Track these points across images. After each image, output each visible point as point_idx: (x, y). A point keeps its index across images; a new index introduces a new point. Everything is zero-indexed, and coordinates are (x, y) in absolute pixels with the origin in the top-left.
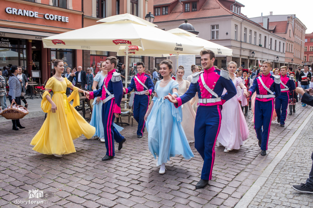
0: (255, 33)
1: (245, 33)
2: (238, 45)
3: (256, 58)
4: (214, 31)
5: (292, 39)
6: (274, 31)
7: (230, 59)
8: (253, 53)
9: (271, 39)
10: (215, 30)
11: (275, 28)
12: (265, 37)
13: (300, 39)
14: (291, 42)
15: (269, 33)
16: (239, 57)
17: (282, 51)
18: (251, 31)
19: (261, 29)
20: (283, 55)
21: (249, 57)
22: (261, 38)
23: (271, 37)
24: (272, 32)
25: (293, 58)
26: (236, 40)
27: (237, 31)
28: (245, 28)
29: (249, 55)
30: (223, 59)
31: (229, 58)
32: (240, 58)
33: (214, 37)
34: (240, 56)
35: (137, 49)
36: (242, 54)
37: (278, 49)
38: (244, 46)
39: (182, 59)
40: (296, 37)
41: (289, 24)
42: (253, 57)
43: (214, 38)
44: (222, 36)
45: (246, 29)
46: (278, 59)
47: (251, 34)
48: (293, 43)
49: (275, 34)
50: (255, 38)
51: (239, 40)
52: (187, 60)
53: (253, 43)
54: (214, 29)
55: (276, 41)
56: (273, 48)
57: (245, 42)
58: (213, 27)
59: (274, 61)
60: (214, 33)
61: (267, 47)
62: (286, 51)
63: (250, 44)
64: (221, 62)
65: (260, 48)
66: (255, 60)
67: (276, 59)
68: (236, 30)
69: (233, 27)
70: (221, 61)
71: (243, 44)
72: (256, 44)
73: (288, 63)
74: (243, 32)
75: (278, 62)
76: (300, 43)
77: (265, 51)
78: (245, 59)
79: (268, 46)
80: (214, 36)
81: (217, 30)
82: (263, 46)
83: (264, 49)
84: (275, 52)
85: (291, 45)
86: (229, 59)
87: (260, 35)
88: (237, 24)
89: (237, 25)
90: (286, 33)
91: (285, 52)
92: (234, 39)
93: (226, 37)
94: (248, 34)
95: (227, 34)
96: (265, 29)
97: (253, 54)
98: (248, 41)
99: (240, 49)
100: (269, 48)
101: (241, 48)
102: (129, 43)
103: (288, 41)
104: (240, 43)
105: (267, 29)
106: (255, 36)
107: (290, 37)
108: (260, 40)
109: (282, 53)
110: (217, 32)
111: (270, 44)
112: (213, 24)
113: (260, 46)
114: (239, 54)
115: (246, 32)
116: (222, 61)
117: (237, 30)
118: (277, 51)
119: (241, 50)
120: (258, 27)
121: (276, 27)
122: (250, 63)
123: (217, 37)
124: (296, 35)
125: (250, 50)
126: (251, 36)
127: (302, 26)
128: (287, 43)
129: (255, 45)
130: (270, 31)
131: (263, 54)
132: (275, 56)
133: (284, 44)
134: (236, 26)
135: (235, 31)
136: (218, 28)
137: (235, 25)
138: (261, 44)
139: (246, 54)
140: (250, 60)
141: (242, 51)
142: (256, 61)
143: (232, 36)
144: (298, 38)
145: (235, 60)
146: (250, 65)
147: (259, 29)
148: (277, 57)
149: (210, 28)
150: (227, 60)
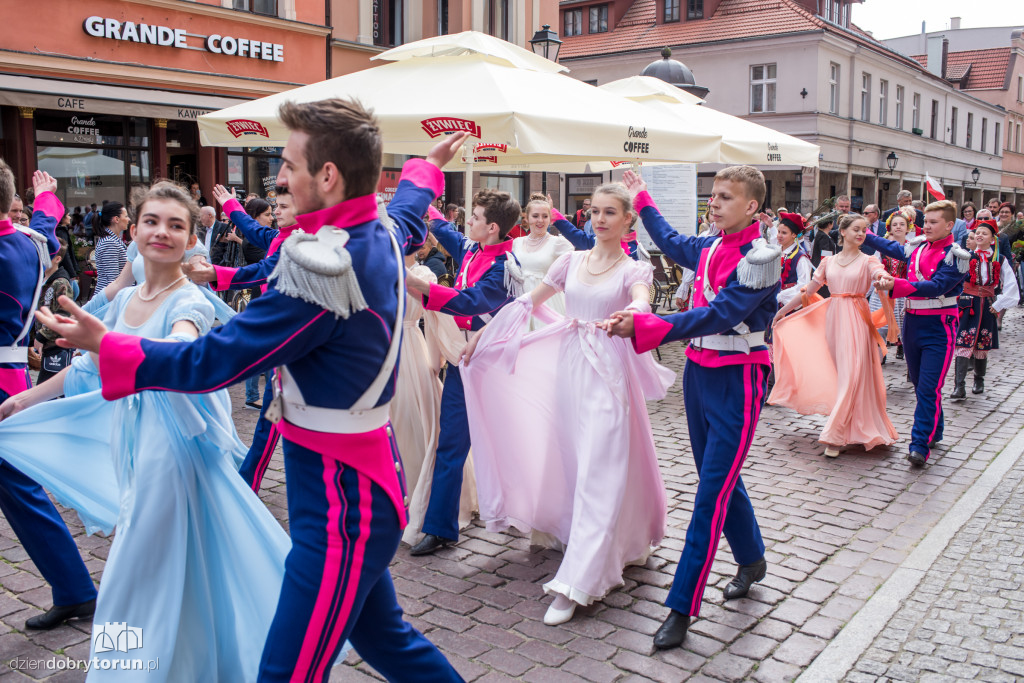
0: (900, 89)
1: (865, 90)
2: (841, 131)
3: (901, 173)
4: (762, 85)
6: (965, 83)
7: (815, 178)
8: (892, 156)
9: (954, 110)
10: (765, 81)
11: (969, 71)
12: (935, 103)
15: (948, 89)
16: (845, 171)
17: (990, 149)
18: (884, 83)
19: (920, 77)
20: (996, 164)
21: (877, 171)
22: (918, 106)
23: (952, 102)
24: (957, 86)
26: (835, 116)
27: (838, 85)
28: (864, 73)
29: (877, 166)
30: (789, 178)
31: (812, 175)
32: (847, 174)
33: (761, 105)
34: (848, 169)
35: (502, 148)
36: (854, 162)
37: (976, 145)
38: (861, 134)
39: (651, 178)
41: (1018, 57)
42: (891, 171)
43: (761, 110)
44: (786, 101)
45: (867, 77)
46: (976, 175)
47: (886, 93)
49: (969, 94)
50: (900, 107)
51: (844, 112)
52: (669, 182)
53: (892, 123)
54: (762, 78)
55: (970, 115)
56: (961, 141)
57: (867, 121)
58: (757, 72)
59: (964, 183)
60: (762, 90)
61: (939, 136)
62: (1007, 151)
63: (883, 126)
64: (784, 190)
65: (916, 139)
66: (898, 180)
67: (970, 178)
68: (834, 82)
69: (824, 70)
70: (784, 185)
71: (856, 127)
72: (901, 128)
73: (1010, 190)
74: (859, 88)
75: (978, 187)
77: (933, 150)
78: (866, 178)
79: (943, 134)
80: (761, 100)
81: (771, 81)
82: (927, 133)
83: (929, 143)
84: (969, 153)
86: (811, 178)
87: (917, 96)
88: (837, 60)
89: (838, 66)
90: (1005, 90)
91: (1000, 153)
92: (827, 109)
93: (801, 105)
94: (876, 94)
95: (804, 94)
96: (934, 77)
97: (892, 161)
98: (875, 118)
99: (848, 143)
100: (948, 141)
101: (852, 141)
102: (474, 129)
103: (1014, 114)
104: (848, 125)
105: (940, 76)
106: (898, 101)
107: (1021, 104)
108: (916, 113)
109: (991, 157)
110: (772, 87)
111: (949, 125)
112: (757, 61)
113: (917, 132)
114: (845, 160)
115: (869, 89)
116: (788, 184)
117: (838, 80)
118: (973, 148)
119: (850, 148)
120: (910, 71)
121: (971, 67)
122: (880, 192)
123: (770, 106)
125: (883, 149)
126: (884, 102)
128: (1010, 123)
129: (899, 130)
130: (951, 83)
131: (927, 162)
132: (966, 166)
133: (997, 124)
134: (833, 68)
135: (832, 86)
136: (775, 77)
137: (832, 63)
138: (920, 128)
139: (868, 160)
140: (881, 180)
141: (855, 151)
142: (901, 183)
143: (821, 101)
145: (831, 183)
146: (883, 198)
147: (914, 77)
148: (976, 171)
149: (746, 74)
150: (804, 182)
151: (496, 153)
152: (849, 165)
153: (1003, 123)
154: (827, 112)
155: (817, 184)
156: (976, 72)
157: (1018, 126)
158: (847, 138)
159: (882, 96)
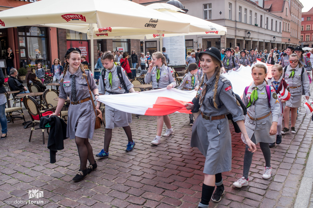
0: (251, 11)
1: (240, 12)
2: (233, 25)
3: (252, 38)
4: (207, 11)
5: (289, 18)
6: (270, 10)
7: (225, 40)
8: (249, 33)
9: (267, 18)
10: (208, 9)
11: (271, 6)
12: (261, 16)
13: (296, 18)
14: (288, 21)
15: (265, 12)
16: (234, 38)
17: (278, 30)
18: (246, 9)
19: (257, 8)
20: (280, 35)
21: (244, 38)
22: (256, 17)
23: (267, 16)
24: (268, 11)
25: (290, 37)
26: (231, 20)
27: (231, 10)
28: (239, 6)
29: (244, 36)
30: (216, 41)
31: (224, 39)
32: (235, 39)
33: (207, 17)
34: (235, 37)
35: (110, 30)
36: (237, 35)
37: (274, 29)
38: (239, 26)
39: (169, 41)
40: (293, 16)
41: (286, 2)
42: (249, 38)
43: (207, 19)
44: (215, 16)
45: (240, 7)
46: (274, 39)
47: (246, 13)
48: (290, 22)
49: (272, 13)
50: (251, 17)
51: (233, 19)
52: (176, 42)
53: (248, 22)
54: (207, 8)
55: (272, 20)
56: (270, 28)
57: (241, 22)
58: (205, 6)
59: (271, 41)
60: (207, 12)
61: (263, 27)
62: (283, 31)
63: (246, 23)
64: (215, 45)
65: (256, 27)
66: (251, 41)
67: (272, 40)
68: (230, 9)
69: (227, 5)
70: (215, 43)
71: (237, 23)
72: (251, 24)
73: (284, 43)
74: (238, 11)
75: (275, 42)
76: (297, 22)
77: (261, 31)
78: (241, 40)
79: (264, 26)
80: (207, 15)
81: (210, 9)
82: (259, 25)
83: (260, 29)
84: (272, 32)
85: (287, 24)
86: (223, 40)
87: (256, 14)
88: (231, 2)
89: (231, 4)
90: (282, 12)
91: (281, 32)
92: (228, 18)
93: (221, 17)
94: (243, 13)
95: (221, 13)
96: (261, 8)
97: (249, 34)
98: (243, 21)
99: (235, 29)
100: (266, 28)
101: (236, 28)
102: (83, 19)
103: (285, 20)
104: (235, 23)
105: (262, 7)
106: (250, 15)
107: (287, 16)
108: (256, 19)
109: (278, 33)
110: (210, 11)
111: (266, 23)
112: (205, 3)
113: (256, 25)
114: (234, 34)
115: (241, 11)
116: (216, 42)
117: (231, 9)
118: (273, 30)
119: (236, 30)
120: (254, 6)
121: (272, 5)
122: (245, 44)
123: (210, 17)
124: (293, 13)
125: (246, 31)
126: (246, 15)
127: (298, 3)
128: (284, 22)
129: (251, 25)
130: (266, 10)
131: (259, 35)
132: (271, 36)
133: (280, 23)
134: (230, 5)
135: (230, 10)
136: (211, 8)
137: (229, 3)
138: (257, 24)
139: (241, 34)
140: (245, 40)
141: (237, 31)
142: (252, 42)
143: (226, 16)
144: (295, 17)
145: (230, 42)
146: (246, 46)
147: (255, 7)
148: (274, 37)
149: (202, 7)
150: (221, 41)
151: (108, 32)
152: (236, 36)
153: (282, 22)
154: (228, 19)
155: (226, 42)
156: (273, 6)
157: (286, 23)
158: (235, 27)
159: (245, 14)
